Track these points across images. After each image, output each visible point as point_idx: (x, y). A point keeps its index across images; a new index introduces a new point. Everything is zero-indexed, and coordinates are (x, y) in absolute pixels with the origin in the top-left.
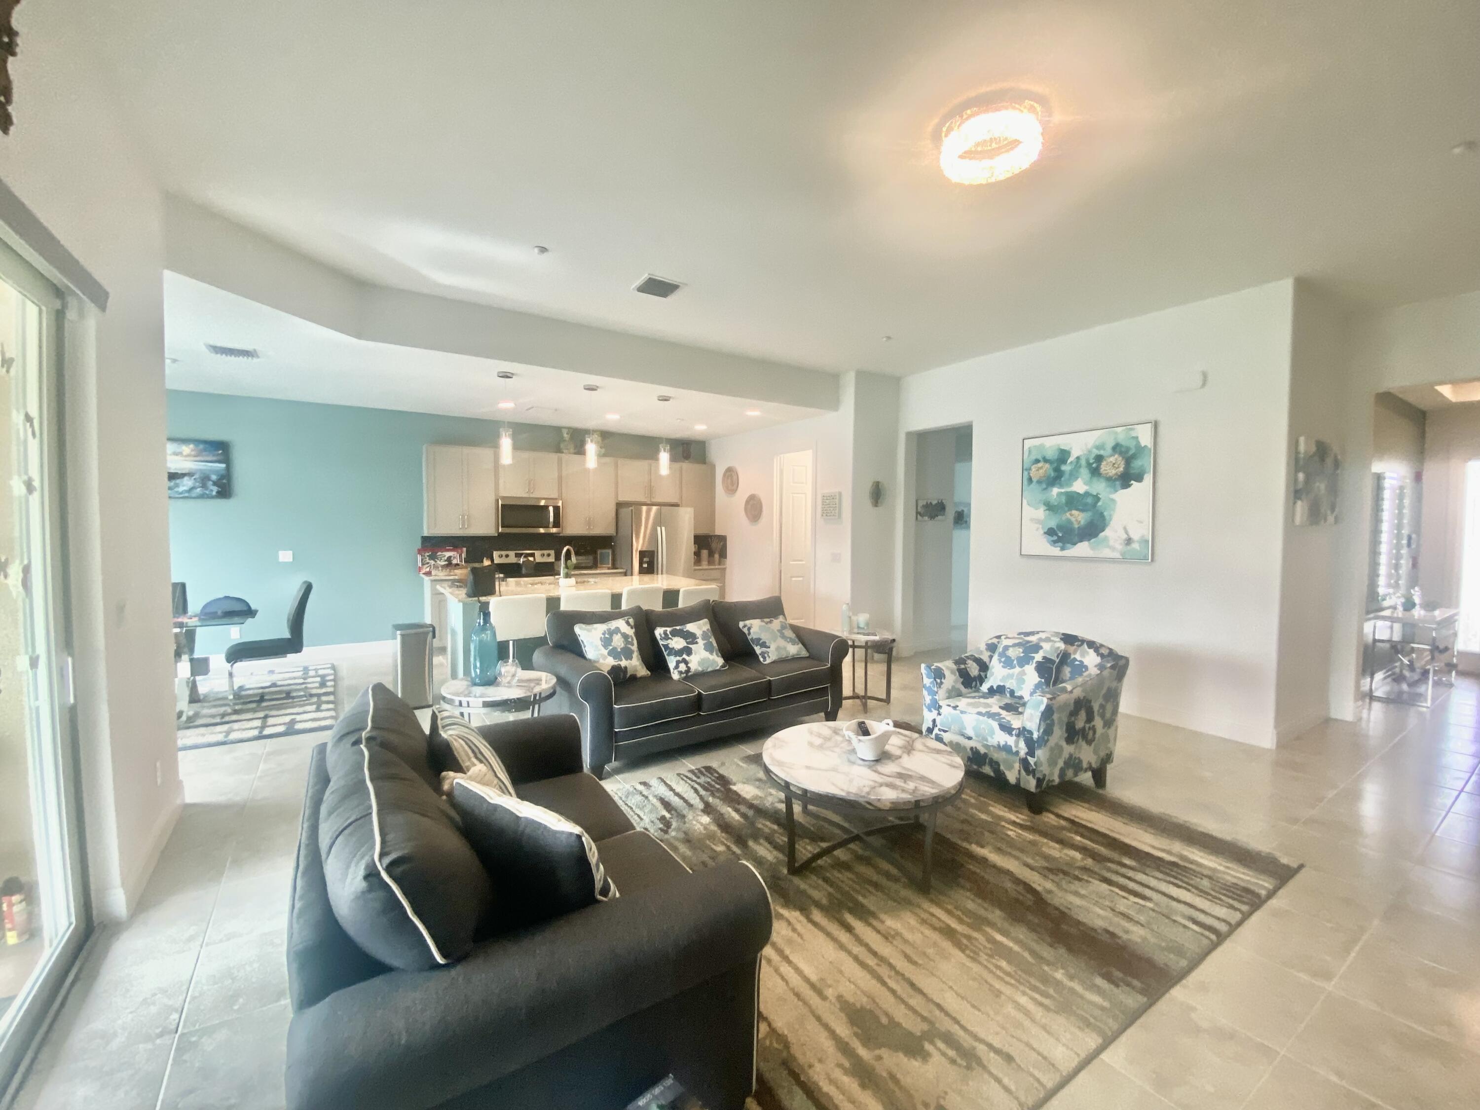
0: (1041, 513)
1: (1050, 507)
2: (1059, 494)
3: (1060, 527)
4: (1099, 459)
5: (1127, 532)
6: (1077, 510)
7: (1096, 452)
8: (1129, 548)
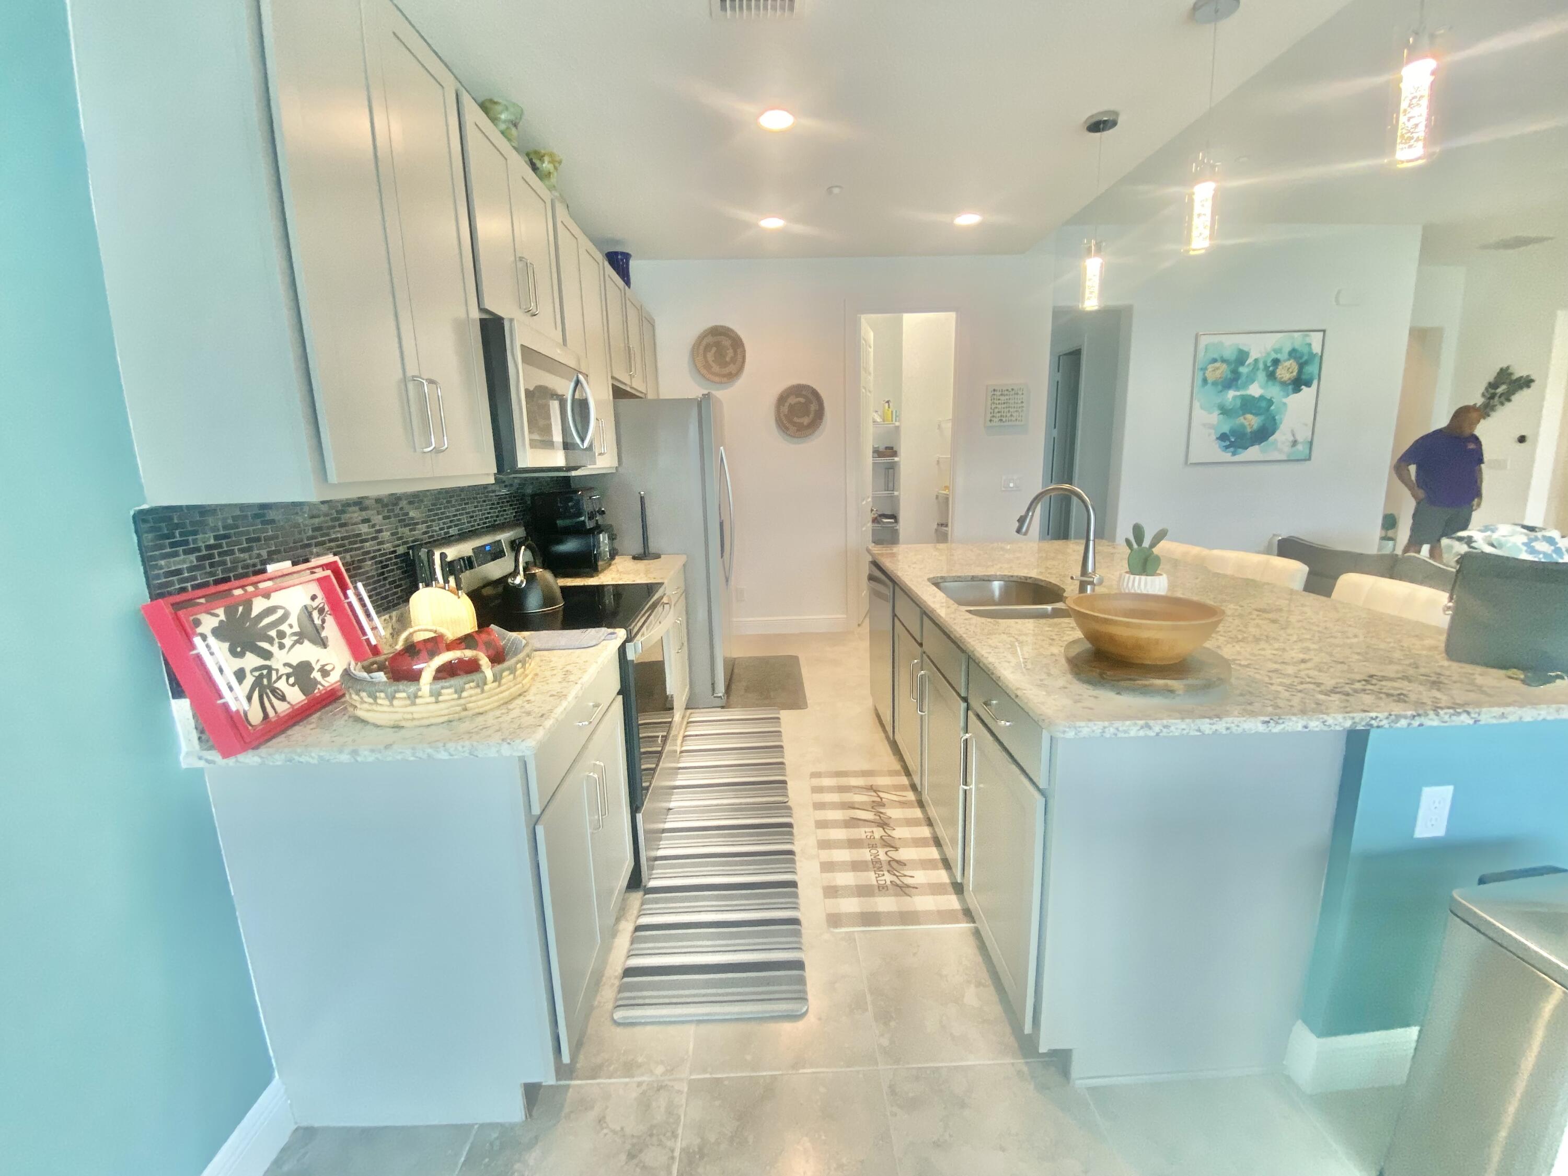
0: (1214, 417)
1: (1225, 411)
2: (1235, 397)
3: (1233, 432)
4: (1276, 362)
5: (1293, 435)
6: (1251, 413)
7: (1274, 356)
8: (1294, 449)
